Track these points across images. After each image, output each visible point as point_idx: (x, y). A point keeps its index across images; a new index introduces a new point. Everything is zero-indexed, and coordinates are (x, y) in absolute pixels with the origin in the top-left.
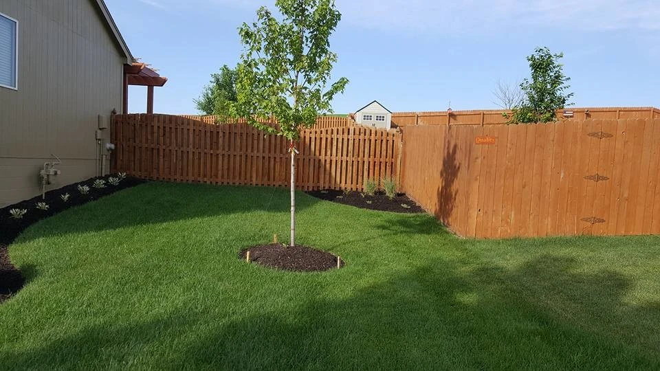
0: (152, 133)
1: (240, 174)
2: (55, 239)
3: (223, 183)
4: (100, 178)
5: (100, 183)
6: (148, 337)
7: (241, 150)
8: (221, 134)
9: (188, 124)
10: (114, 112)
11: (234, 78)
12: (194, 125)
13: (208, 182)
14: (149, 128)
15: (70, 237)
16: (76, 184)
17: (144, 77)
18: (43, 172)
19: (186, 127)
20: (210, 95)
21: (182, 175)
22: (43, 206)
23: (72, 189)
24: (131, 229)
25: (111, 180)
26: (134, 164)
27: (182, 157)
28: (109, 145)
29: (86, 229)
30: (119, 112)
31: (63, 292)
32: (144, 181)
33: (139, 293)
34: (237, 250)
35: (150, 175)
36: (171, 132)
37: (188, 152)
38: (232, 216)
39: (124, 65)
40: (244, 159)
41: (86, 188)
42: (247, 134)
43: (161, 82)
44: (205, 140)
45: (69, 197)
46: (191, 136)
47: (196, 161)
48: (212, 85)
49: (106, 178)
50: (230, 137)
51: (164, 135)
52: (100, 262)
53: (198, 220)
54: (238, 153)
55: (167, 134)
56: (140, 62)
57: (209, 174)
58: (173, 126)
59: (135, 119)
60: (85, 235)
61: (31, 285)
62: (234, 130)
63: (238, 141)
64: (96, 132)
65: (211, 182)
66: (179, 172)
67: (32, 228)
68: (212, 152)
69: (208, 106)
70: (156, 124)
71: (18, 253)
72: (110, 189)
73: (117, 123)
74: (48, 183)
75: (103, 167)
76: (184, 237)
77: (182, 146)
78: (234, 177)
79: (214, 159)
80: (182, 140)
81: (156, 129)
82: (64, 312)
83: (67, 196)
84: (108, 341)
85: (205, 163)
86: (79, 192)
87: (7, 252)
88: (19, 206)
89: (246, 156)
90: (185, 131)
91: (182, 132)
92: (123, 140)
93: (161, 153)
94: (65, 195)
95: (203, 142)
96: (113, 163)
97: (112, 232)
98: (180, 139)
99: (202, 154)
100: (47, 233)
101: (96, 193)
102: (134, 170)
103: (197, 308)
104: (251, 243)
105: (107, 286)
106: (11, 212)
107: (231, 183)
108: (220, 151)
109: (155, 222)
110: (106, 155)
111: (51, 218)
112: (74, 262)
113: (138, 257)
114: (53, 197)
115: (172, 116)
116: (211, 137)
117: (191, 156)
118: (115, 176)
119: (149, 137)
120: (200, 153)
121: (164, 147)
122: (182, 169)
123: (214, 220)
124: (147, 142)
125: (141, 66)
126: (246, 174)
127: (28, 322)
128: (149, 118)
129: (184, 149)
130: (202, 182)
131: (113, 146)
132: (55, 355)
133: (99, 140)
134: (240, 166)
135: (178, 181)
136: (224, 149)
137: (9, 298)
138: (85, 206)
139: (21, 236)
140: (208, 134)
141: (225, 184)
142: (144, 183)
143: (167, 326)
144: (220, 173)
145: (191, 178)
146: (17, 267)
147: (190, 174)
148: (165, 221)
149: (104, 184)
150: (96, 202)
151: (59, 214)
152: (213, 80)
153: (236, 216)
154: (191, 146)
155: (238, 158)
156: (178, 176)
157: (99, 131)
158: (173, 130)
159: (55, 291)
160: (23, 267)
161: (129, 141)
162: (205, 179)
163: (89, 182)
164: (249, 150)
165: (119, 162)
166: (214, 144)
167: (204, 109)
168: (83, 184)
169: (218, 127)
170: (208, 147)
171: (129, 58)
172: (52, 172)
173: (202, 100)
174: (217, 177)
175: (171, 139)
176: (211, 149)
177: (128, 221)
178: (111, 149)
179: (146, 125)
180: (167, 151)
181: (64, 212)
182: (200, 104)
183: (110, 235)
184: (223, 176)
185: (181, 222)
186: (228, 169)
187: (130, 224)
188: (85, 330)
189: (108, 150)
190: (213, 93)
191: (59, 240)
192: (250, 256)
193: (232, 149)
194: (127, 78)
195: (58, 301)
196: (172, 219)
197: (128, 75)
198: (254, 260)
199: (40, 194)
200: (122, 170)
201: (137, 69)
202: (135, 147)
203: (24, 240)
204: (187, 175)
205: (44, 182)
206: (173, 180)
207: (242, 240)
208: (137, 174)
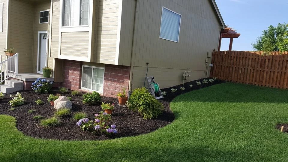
0: (231, 59)
1: (276, 82)
2: (186, 103)
3: (265, 86)
4: (206, 79)
5: (205, 81)
6: (226, 159)
7: (278, 69)
8: (267, 60)
9: (249, 55)
10: (214, 50)
11: (276, 31)
12: (253, 56)
13: (257, 85)
14: (229, 57)
15: (193, 103)
16: (196, 81)
17: (229, 34)
18: (184, 75)
19: (248, 57)
20: (260, 41)
21: (243, 79)
22: (183, 88)
23: (194, 82)
24: (218, 103)
25: (210, 80)
26: (221, 74)
27: (244, 71)
28: (211, 65)
29: (199, 100)
30: (217, 50)
31: (189, 126)
32: (224, 82)
33: (222, 135)
34: (274, 124)
35: (227, 79)
36: (240, 59)
37: (248, 69)
38: (271, 104)
39: (221, 29)
40: (279, 74)
41: (200, 83)
42: (283, 60)
43: (237, 36)
44: (258, 64)
45: (192, 86)
46: (250, 61)
47: (252, 74)
48: (262, 36)
49: (208, 79)
50: (272, 62)
51: (237, 60)
52: (204, 116)
53: (251, 104)
54: (276, 70)
55: (238, 60)
56: (228, 27)
57: (258, 80)
58: (241, 56)
59: (223, 53)
60: (198, 103)
61: (177, 120)
62: (275, 58)
63: (277, 64)
64: (206, 59)
65: (259, 85)
66: (242, 78)
67: (178, 97)
68: (261, 69)
69: (259, 46)
70: (233, 56)
71: (173, 106)
72: (209, 84)
73: (215, 55)
74: (185, 79)
75: (207, 74)
76: (244, 111)
77: (245, 66)
78: (272, 83)
79: (262, 73)
80: (245, 63)
81: (232, 58)
82: (189, 136)
83: (192, 85)
84: (207, 155)
85: (256, 75)
86: (197, 84)
87: (169, 105)
88: (175, 87)
89: (281, 72)
90: (247, 59)
91: (246, 59)
92: (217, 63)
93: (234, 69)
94: (191, 85)
95: (256, 64)
96: (211, 73)
97: (209, 103)
98: (244, 63)
99: (255, 71)
100: (184, 100)
101: (203, 85)
102: (220, 76)
103: (252, 151)
104: (283, 121)
105: (207, 128)
106: (172, 89)
107: (270, 86)
108: (266, 69)
109: (230, 102)
110: (209, 69)
111: (186, 94)
112: (194, 114)
113: (222, 117)
114: (186, 85)
115: (241, 51)
116: (261, 62)
117: (249, 71)
118: (212, 78)
119: (229, 62)
120: (254, 70)
121: (236, 66)
122: (244, 78)
123: (261, 105)
124: (228, 64)
125: (229, 29)
126: (280, 82)
127: (176, 136)
128: (230, 53)
129: (246, 67)
130: (253, 84)
131: (212, 65)
132: (185, 154)
133: (207, 62)
134: (277, 77)
135: (241, 83)
136: (268, 68)
137: (169, 124)
138: (199, 90)
139: (174, 99)
140: (260, 60)
141: (267, 86)
142: (225, 82)
143: (236, 156)
144: (264, 80)
145: (248, 82)
146: (172, 112)
147: (248, 80)
148: (234, 102)
149: (207, 81)
150: (203, 89)
151: (188, 93)
152: (263, 33)
153: (274, 105)
154: (250, 66)
155: (276, 73)
156: (241, 81)
157: (207, 59)
158: (241, 58)
159: (186, 125)
160: (174, 112)
161: (220, 63)
162: (256, 83)
163: (201, 80)
164: (284, 69)
165: (214, 72)
166: (263, 65)
167: (256, 48)
168: (198, 81)
169: (266, 57)
170: (259, 66)
171: (223, 26)
172: (187, 75)
173: (256, 43)
174: (262, 82)
175: (239, 63)
176: (260, 68)
177: (217, 99)
178: (211, 67)
179: (228, 56)
180: (237, 69)
181: (190, 92)
182: (255, 46)
183: (208, 105)
184: (266, 82)
185: (243, 103)
186: (270, 79)
187: (218, 101)
188: (198, 146)
189: (210, 67)
190: (262, 40)
191: (188, 103)
192: (283, 129)
193: (273, 68)
194: (222, 35)
195: (187, 130)
196: (237, 102)
197: (222, 34)
198: (286, 132)
199: (182, 84)
200: (215, 76)
201: (227, 30)
202: (222, 66)
203: (176, 101)
204: (246, 80)
205: (184, 79)
206: (238, 82)
207: (277, 118)
208: (221, 78)
